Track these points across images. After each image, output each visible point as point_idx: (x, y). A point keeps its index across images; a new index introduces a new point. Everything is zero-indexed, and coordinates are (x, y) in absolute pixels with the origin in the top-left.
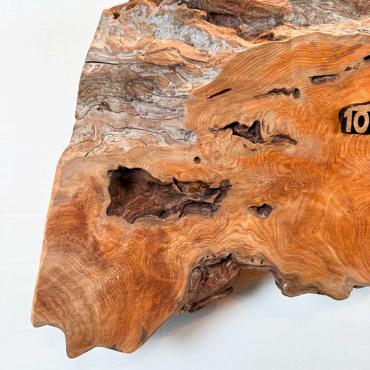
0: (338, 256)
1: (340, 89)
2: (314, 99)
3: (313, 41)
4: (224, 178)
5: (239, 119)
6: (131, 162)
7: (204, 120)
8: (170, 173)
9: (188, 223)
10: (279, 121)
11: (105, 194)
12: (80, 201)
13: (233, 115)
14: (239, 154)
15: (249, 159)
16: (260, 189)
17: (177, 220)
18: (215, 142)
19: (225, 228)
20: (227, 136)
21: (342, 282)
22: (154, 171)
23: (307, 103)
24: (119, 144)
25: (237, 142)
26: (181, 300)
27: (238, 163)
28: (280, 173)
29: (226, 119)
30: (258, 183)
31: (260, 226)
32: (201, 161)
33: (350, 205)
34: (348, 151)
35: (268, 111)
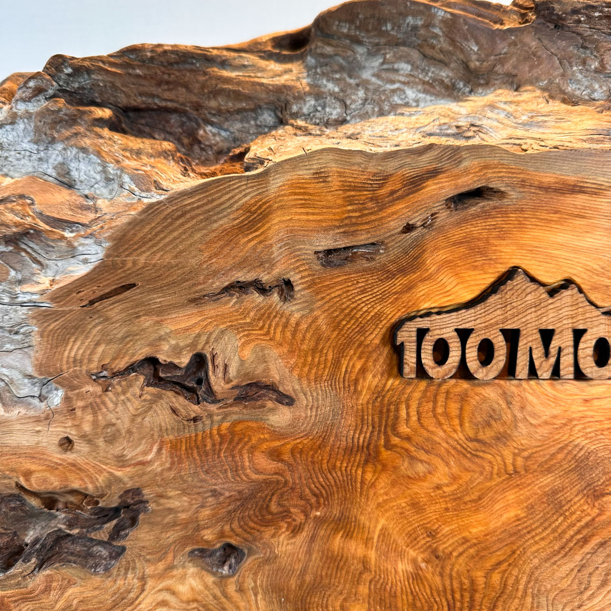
1: (391, 276)
2: (328, 302)
3: (321, 168)
4: (129, 485)
5: (156, 351)
7: (76, 355)
8: (7, 473)
9: (55, 584)
10: (248, 353)
13: (143, 342)
14: (161, 430)
15: (184, 440)
16: (214, 509)
17: (30, 578)
18: (104, 403)
19: (137, 597)
20: (131, 390)
23: (312, 311)
25: (155, 402)
27: (160, 450)
28: (257, 472)
29: (127, 351)
30: (209, 497)
31: (219, 594)
32: (75, 447)
33: (430, 546)
34: (419, 419)
35: (222, 332)
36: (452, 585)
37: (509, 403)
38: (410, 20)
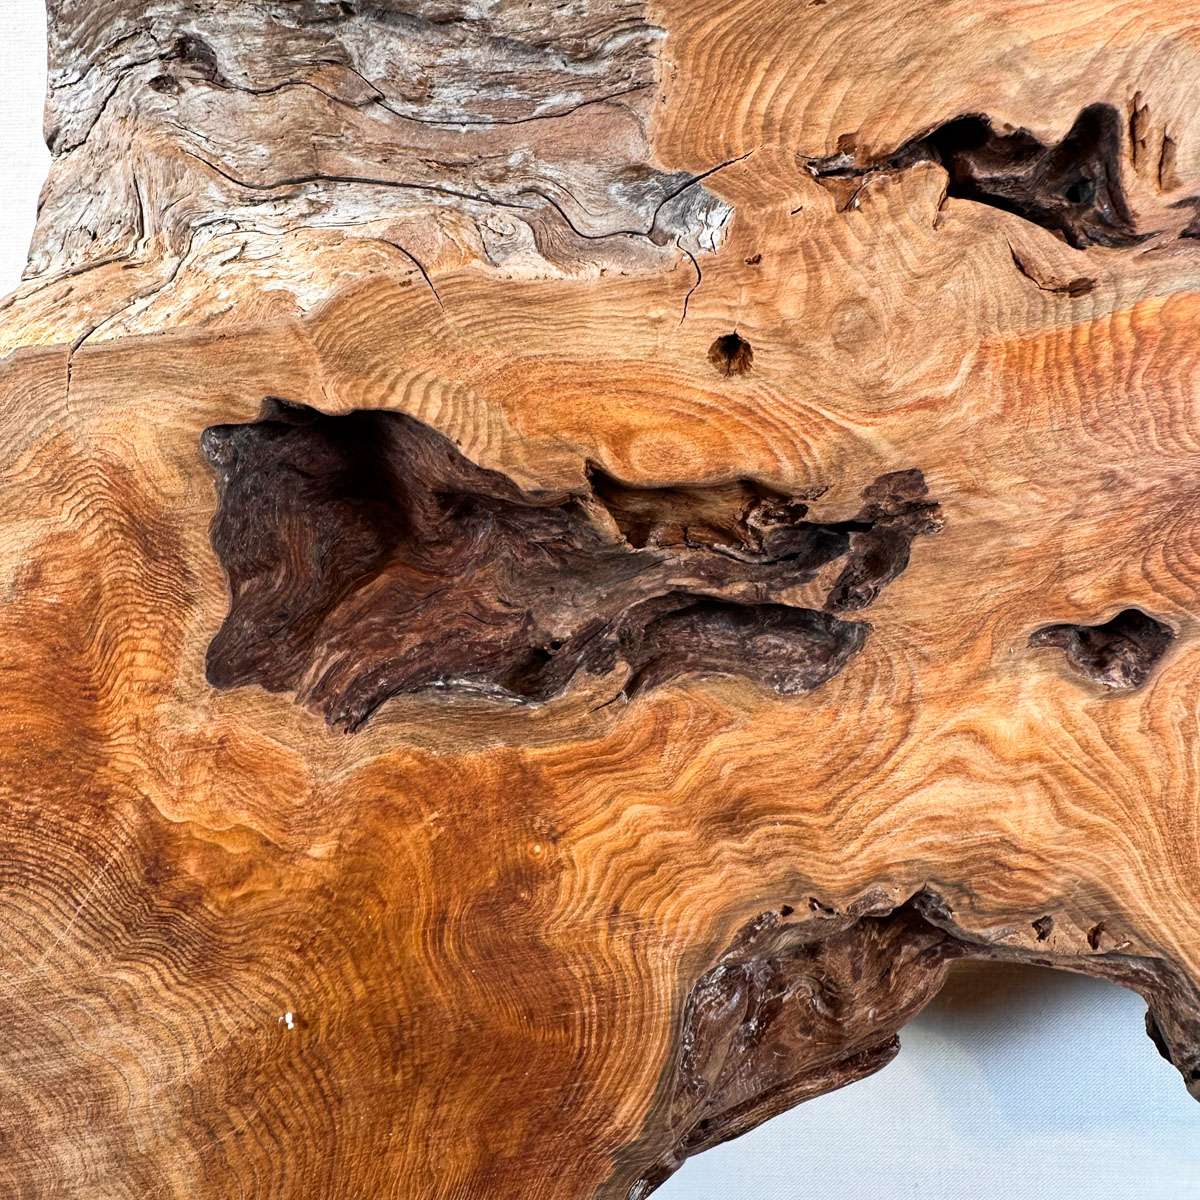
4: (895, 460)
5: (987, 100)
6: (340, 374)
7: (771, 108)
8: (566, 435)
9: (677, 726)
11: (193, 565)
12: (53, 607)
13: (953, 73)
14: (983, 316)
15: (1042, 344)
16: (1106, 522)
17: (615, 710)
19: (890, 753)
20: (913, 206)
22: (476, 428)
24: (267, 273)
25: (974, 239)
26: (634, 1136)
27: (979, 367)
29: (911, 96)
30: (1094, 491)
31: (1098, 741)
32: (755, 362)
35: (1167, 47)
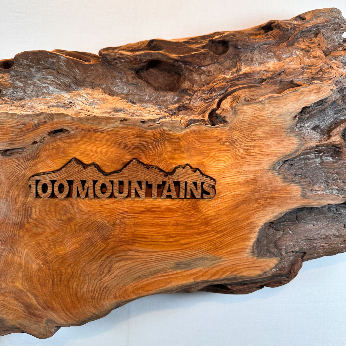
0: (37, 302)
1: (28, 160)
3: (1, 120)
21: (43, 323)
33: (45, 259)
34: (40, 213)
36: (53, 273)
37: (73, 207)
38: (50, 59)
